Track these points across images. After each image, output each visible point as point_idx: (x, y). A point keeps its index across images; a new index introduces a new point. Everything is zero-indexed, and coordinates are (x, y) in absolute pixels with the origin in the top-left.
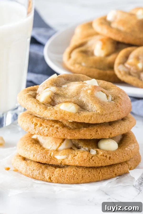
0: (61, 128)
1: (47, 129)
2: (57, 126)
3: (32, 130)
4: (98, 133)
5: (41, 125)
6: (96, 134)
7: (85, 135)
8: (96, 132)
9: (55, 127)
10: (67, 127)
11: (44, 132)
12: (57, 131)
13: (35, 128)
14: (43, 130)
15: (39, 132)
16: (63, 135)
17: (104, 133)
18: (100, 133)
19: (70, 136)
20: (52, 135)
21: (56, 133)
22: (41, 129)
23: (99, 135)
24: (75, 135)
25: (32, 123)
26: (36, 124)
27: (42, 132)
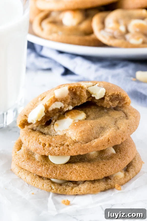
0: (72, 145)
1: (57, 148)
2: (67, 144)
3: (41, 151)
4: (110, 142)
5: (50, 145)
6: (109, 143)
7: (98, 147)
8: (108, 141)
9: (65, 145)
10: (77, 142)
11: (55, 152)
12: (69, 149)
13: (44, 149)
14: (54, 150)
15: (49, 153)
16: (76, 153)
17: (116, 141)
18: (112, 141)
19: (83, 152)
20: (64, 154)
21: (68, 151)
22: (51, 150)
23: (112, 144)
24: (87, 150)
25: (40, 144)
26: (44, 145)
27: (53, 152)
